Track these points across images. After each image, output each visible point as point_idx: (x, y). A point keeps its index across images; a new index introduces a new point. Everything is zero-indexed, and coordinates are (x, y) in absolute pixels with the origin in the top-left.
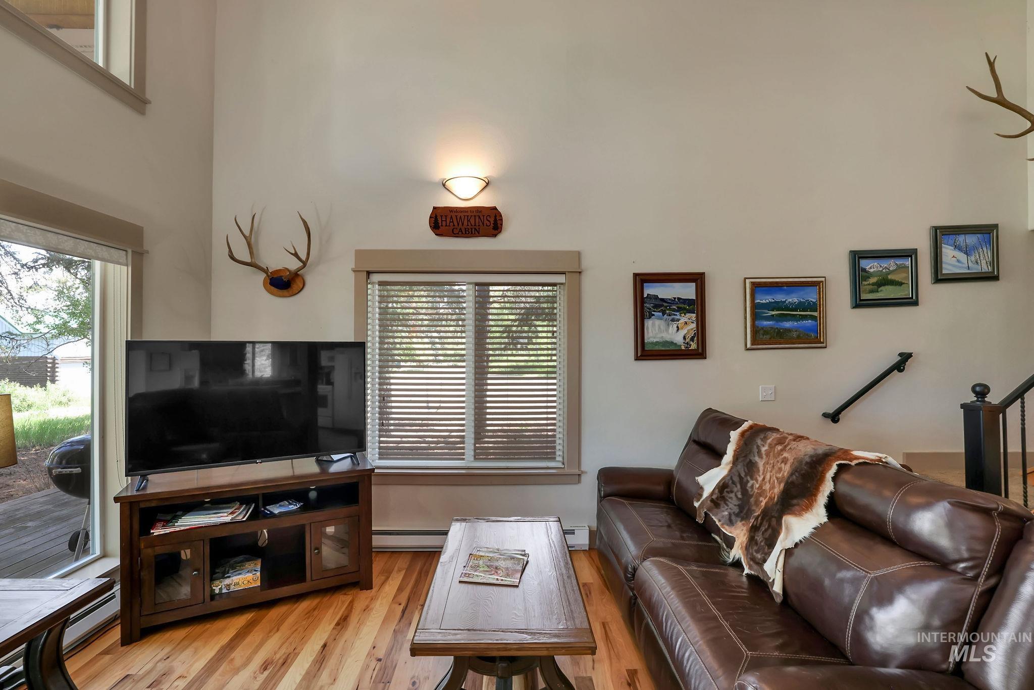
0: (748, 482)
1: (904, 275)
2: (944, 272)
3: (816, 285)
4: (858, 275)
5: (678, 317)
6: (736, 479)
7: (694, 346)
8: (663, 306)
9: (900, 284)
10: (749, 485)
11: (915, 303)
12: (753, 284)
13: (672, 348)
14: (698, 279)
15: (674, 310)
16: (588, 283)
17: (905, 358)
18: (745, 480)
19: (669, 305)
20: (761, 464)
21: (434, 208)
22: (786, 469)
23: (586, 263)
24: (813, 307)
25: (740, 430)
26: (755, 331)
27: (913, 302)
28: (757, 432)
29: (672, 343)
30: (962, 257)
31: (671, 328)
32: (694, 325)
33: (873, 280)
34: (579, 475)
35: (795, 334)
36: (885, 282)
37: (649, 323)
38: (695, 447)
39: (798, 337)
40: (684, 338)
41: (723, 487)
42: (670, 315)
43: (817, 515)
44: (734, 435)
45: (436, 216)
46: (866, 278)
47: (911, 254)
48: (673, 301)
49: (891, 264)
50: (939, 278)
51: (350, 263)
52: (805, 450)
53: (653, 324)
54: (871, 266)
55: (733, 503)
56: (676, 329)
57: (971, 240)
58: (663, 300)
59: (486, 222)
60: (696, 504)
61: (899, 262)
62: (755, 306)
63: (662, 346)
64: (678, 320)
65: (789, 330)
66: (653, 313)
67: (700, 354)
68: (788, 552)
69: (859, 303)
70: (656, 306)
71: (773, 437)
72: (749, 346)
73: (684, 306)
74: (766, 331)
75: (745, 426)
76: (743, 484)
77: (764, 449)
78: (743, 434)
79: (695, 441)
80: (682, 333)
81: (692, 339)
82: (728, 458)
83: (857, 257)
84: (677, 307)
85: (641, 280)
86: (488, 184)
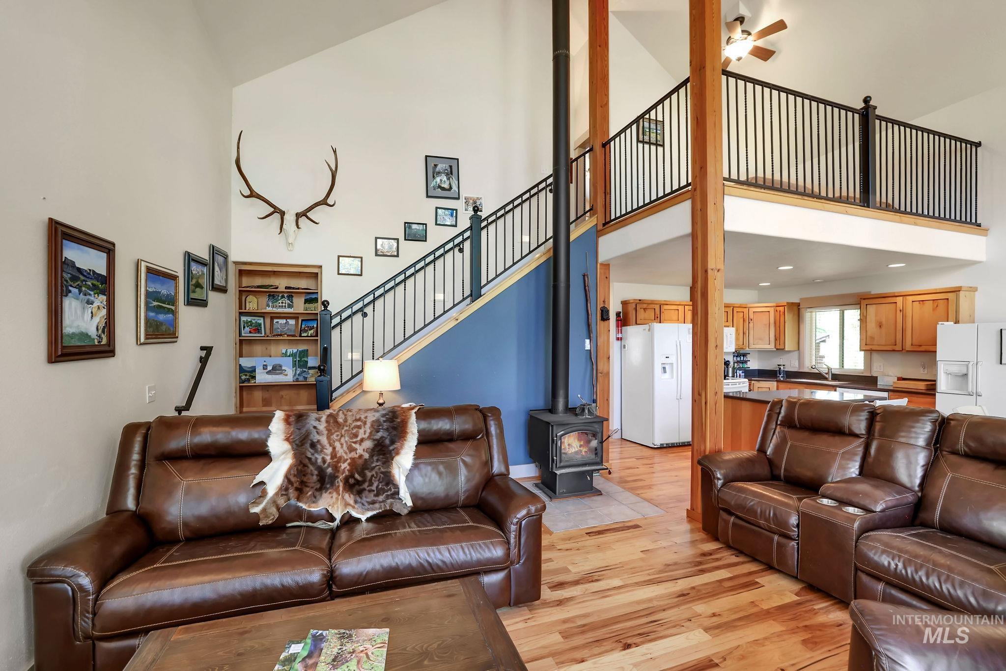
0: (316, 459)
1: (203, 281)
2: (215, 282)
3: (174, 279)
4: (190, 276)
6: (304, 462)
8: (80, 279)
9: (202, 287)
10: (320, 461)
12: (147, 268)
14: (111, 250)
15: (89, 288)
17: (209, 351)
18: (313, 458)
19: (85, 279)
20: (323, 439)
24: (172, 301)
26: (146, 322)
27: (206, 305)
30: (219, 272)
31: (86, 314)
33: (194, 282)
36: (197, 285)
42: (85, 295)
46: (192, 279)
48: (88, 273)
49: (200, 269)
50: (213, 287)
53: (70, 304)
54: (194, 268)
56: (90, 315)
57: (221, 261)
58: (79, 270)
60: (256, 510)
62: (147, 294)
63: (79, 340)
66: (70, 288)
67: (110, 350)
69: (189, 302)
70: (74, 279)
72: (142, 340)
76: (314, 463)
81: (104, 331)
83: (188, 257)
84: (92, 284)
85: (62, 233)
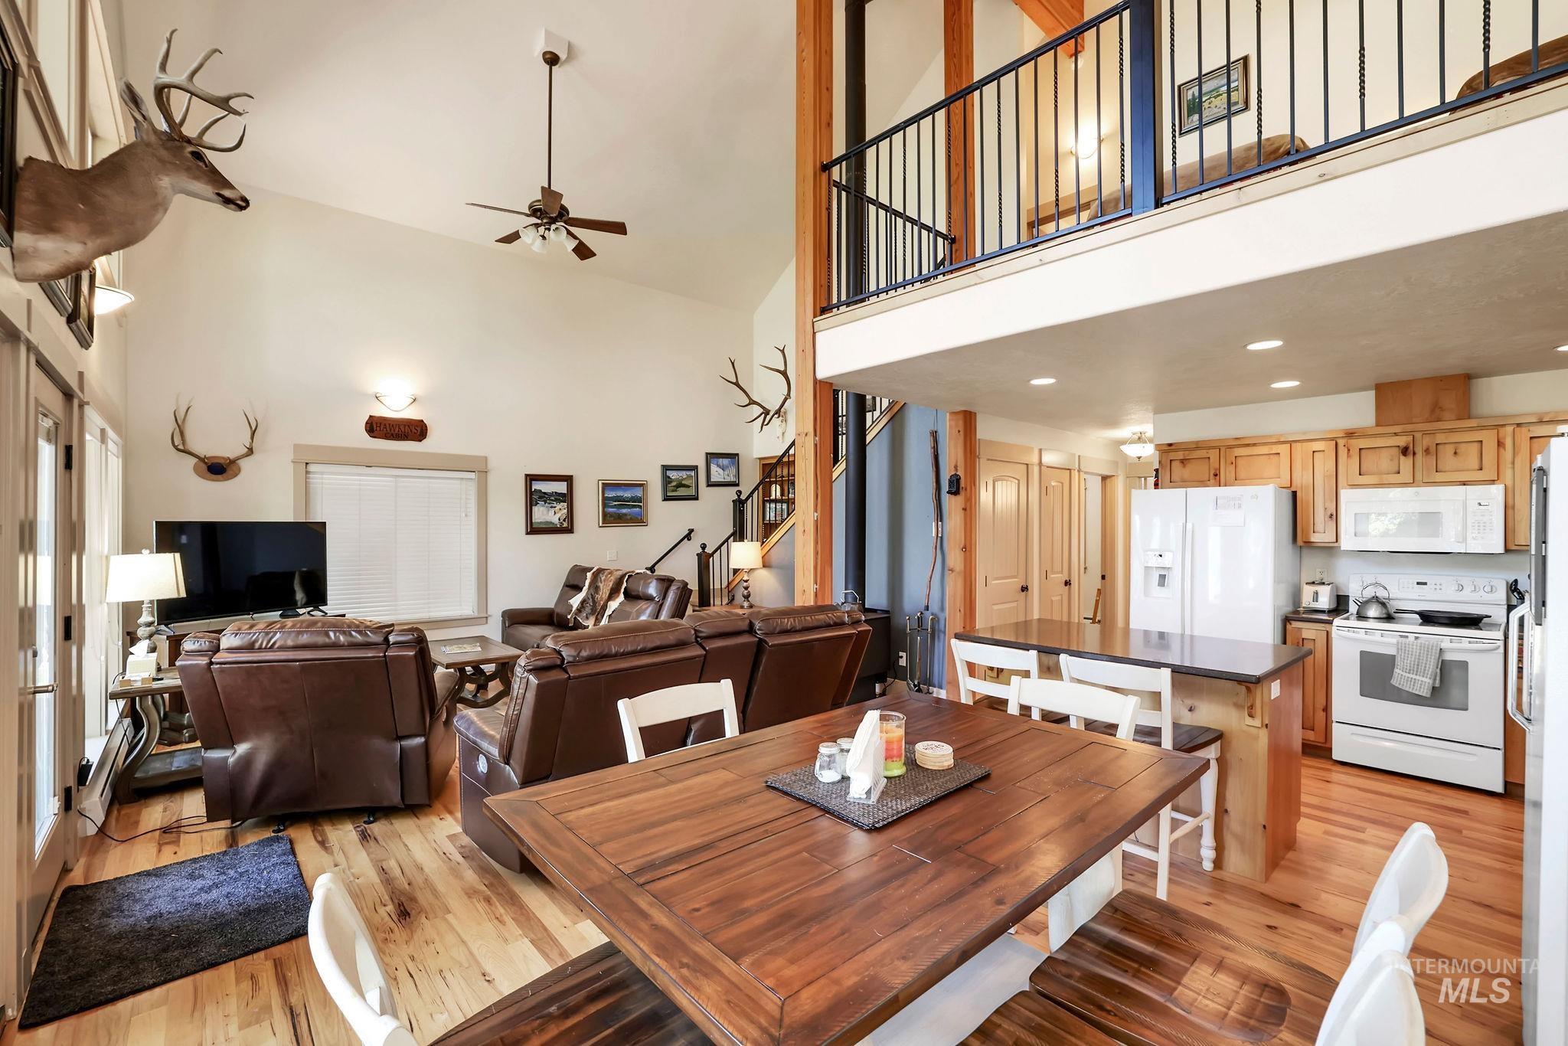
0: (594, 595)
1: (691, 481)
2: (712, 480)
3: (641, 485)
4: (666, 481)
5: (555, 505)
6: (590, 597)
7: (565, 525)
8: (545, 497)
9: (689, 487)
11: (697, 499)
12: (603, 484)
13: (551, 526)
14: (568, 479)
15: (552, 500)
16: (492, 479)
17: (691, 531)
19: (549, 496)
20: (601, 585)
21: (370, 416)
22: (611, 584)
23: (492, 464)
24: (639, 500)
25: (592, 572)
26: (605, 515)
27: (696, 498)
28: (600, 571)
29: (551, 522)
30: (721, 471)
31: (550, 513)
32: (566, 511)
33: (674, 484)
34: (486, 617)
35: (629, 517)
36: (680, 485)
37: (535, 509)
38: (567, 589)
39: (631, 519)
40: (559, 519)
41: (583, 602)
42: (549, 504)
43: (621, 598)
44: (589, 575)
45: (372, 423)
46: (670, 482)
47: (695, 468)
48: (552, 494)
49: (684, 474)
50: (710, 484)
51: (290, 456)
52: (620, 573)
53: (538, 510)
54: (673, 475)
55: (588, 609)
56: (554, 513)
57: (725, 462)
58: (545, 493)
59: (414, 430)
60: (569, 617)
61: (688, 473)
62: (605, 499)
63: (545, 525)
64: (555, 507)
65: (625, 515)
66: (538, 502)
67: (570, 530)
68: (610, 616)
69: (666, 499)
70: (540, 497)
71: (606, 572)
72: (601, 524)
73: (559, 497)
74: (611, 515)
75: (594, 570)
76: (593, 598)
77: (603, 578)
78: (593, 574)
79: (567, 586)
80: (558, 516)
81: (564, 520)
82: (585, 589)
83: (666, 468)
84: (554, 498)
85: (531, 478)
86: (414, 400)
